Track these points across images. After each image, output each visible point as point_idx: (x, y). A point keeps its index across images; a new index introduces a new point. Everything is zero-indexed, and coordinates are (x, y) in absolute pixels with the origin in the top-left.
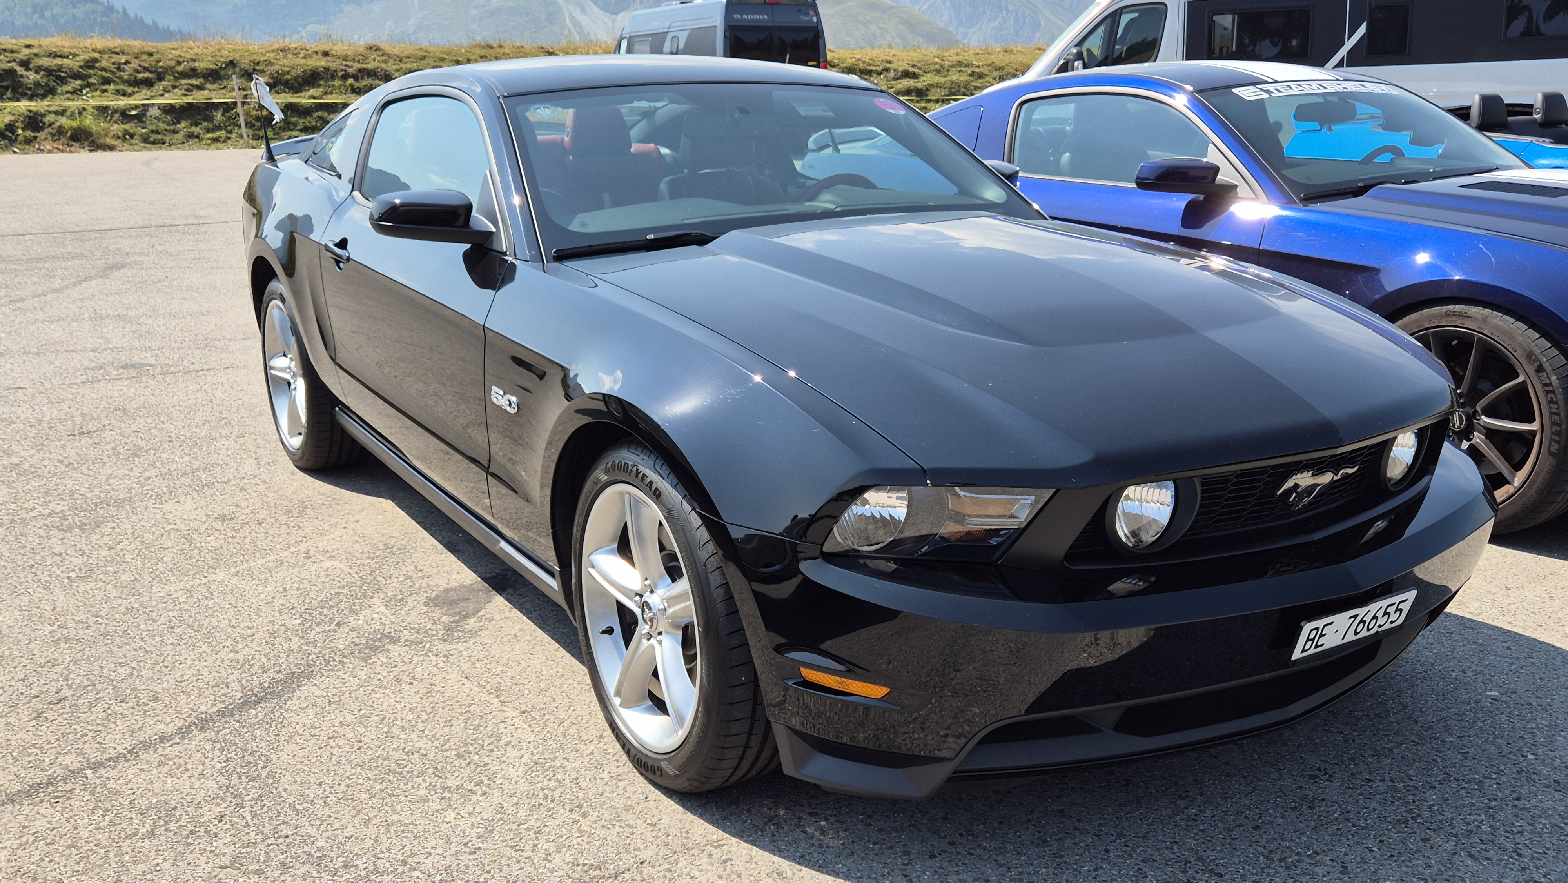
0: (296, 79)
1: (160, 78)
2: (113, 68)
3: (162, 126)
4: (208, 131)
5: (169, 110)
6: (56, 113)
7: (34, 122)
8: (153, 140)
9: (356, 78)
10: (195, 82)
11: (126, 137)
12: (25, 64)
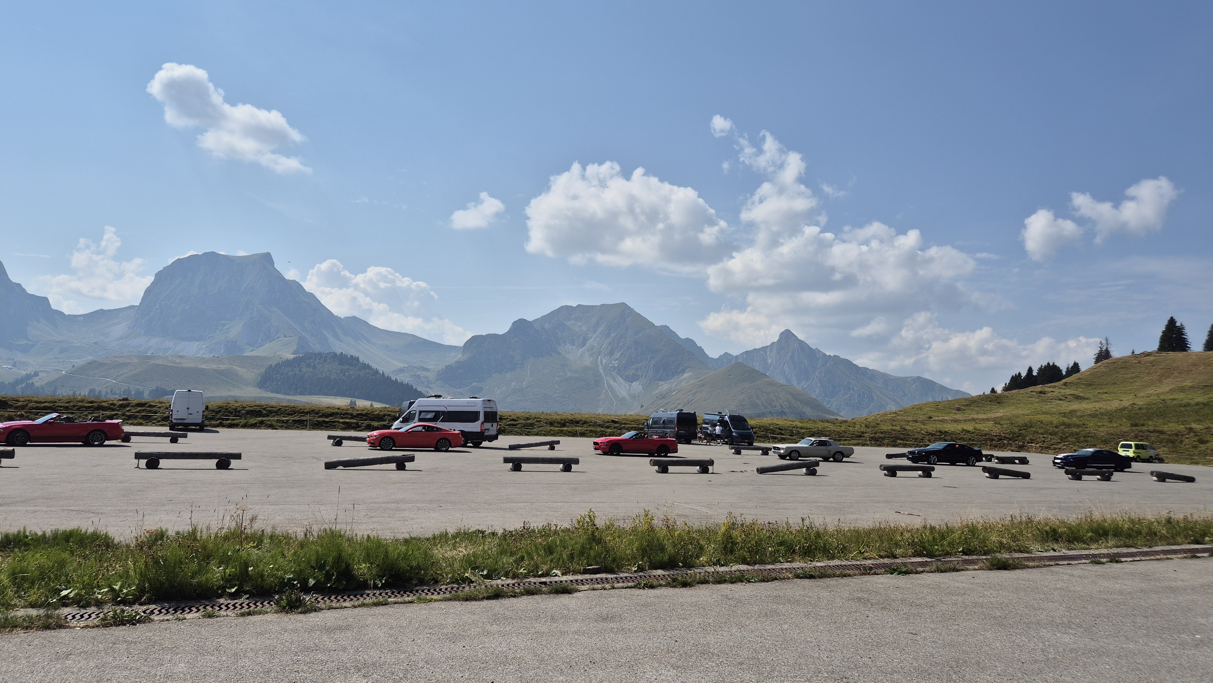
0: (328, 415)
1: (295, 414)
2: (284, 411)
3: (291, 424)
4: (302, 426)
5: (294, 421)
6: (267, 421)
7: (262, 422)
8: (288, 428)
9: (343, 415)
10: (303, 414)
11: (282, 427)
12: (264, 409)
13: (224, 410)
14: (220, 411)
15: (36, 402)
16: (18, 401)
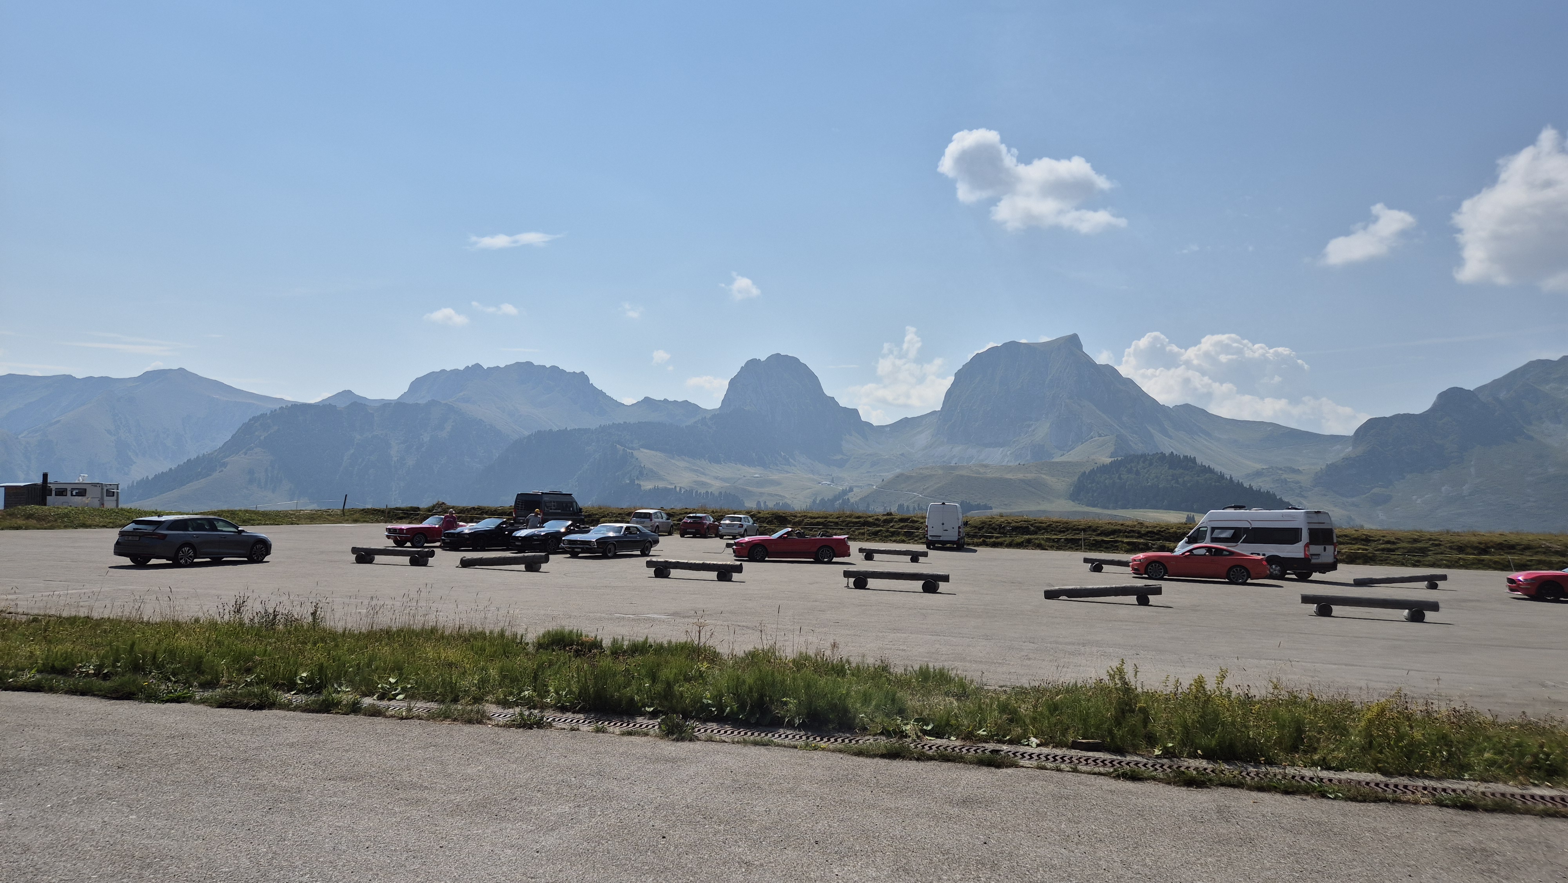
2: (1055, 527)
4: (1077, 546)
13: (987, 526)
14: (983, 527)
15: (811, 518)
16: (795, 516)
